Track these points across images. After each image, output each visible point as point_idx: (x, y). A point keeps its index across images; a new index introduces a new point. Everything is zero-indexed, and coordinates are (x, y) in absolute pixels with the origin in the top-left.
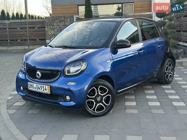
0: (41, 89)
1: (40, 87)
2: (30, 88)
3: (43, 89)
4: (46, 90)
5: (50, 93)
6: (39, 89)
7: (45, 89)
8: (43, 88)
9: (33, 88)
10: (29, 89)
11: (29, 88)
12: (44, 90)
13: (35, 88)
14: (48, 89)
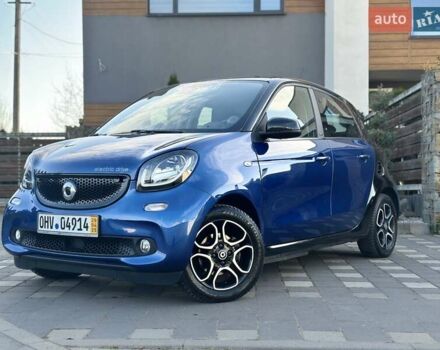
0: (72, 227)
1: (70, 221)
2: (43, 229)
3: (78, 226)
4: (87, 227)
5: (97, 236)
6: (69, 227)
7: (85, 225)
8: (78, 223)
9: (51, 228)
10: (39, 232)
11: (39, 228)
12: (80, 229)
13: (57, 226)
14: (92, 225)
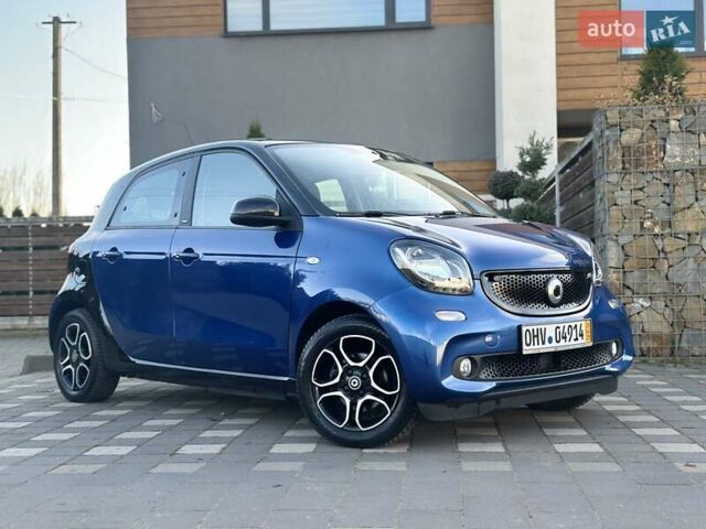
0: (568, 337)
1: (566, 330)
2: (532, 347)
3: (574, 336)
4: (582, 335)
5: (591, 344)
6: (565, 338)
8: (574, 332)
9: (543, 343)
10: (525, 353)
11: (525, 347)
12: (576, 339)
13: (550, 340)
14: (587, 332)
